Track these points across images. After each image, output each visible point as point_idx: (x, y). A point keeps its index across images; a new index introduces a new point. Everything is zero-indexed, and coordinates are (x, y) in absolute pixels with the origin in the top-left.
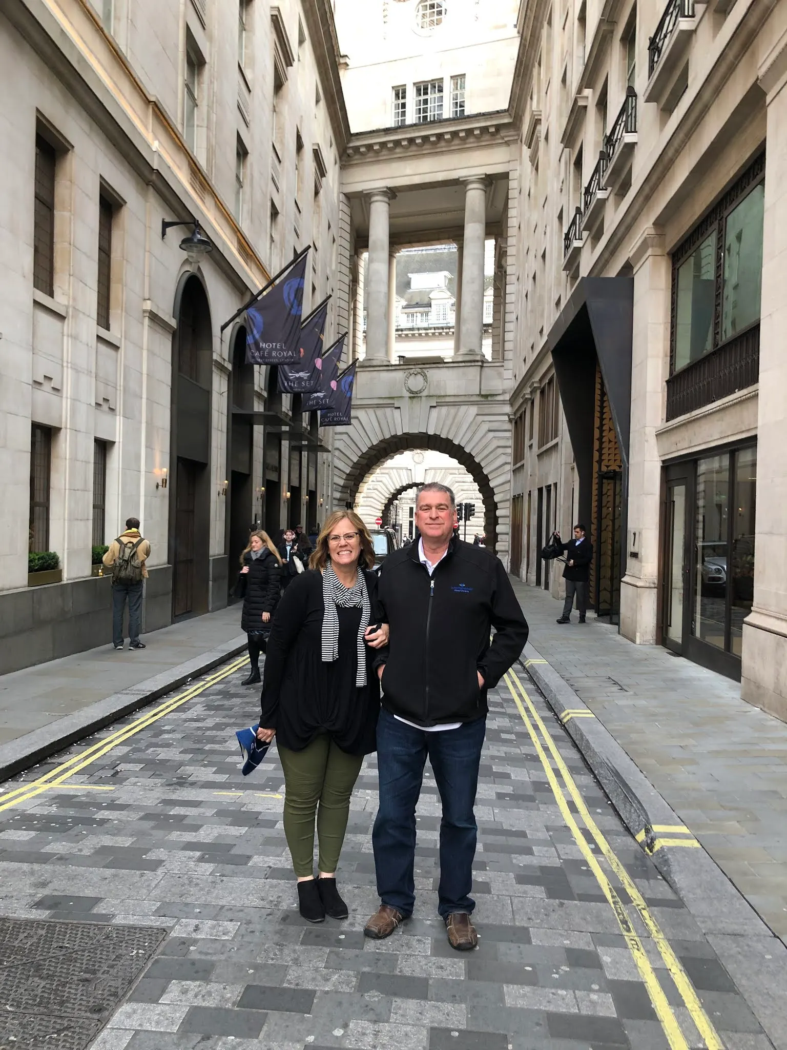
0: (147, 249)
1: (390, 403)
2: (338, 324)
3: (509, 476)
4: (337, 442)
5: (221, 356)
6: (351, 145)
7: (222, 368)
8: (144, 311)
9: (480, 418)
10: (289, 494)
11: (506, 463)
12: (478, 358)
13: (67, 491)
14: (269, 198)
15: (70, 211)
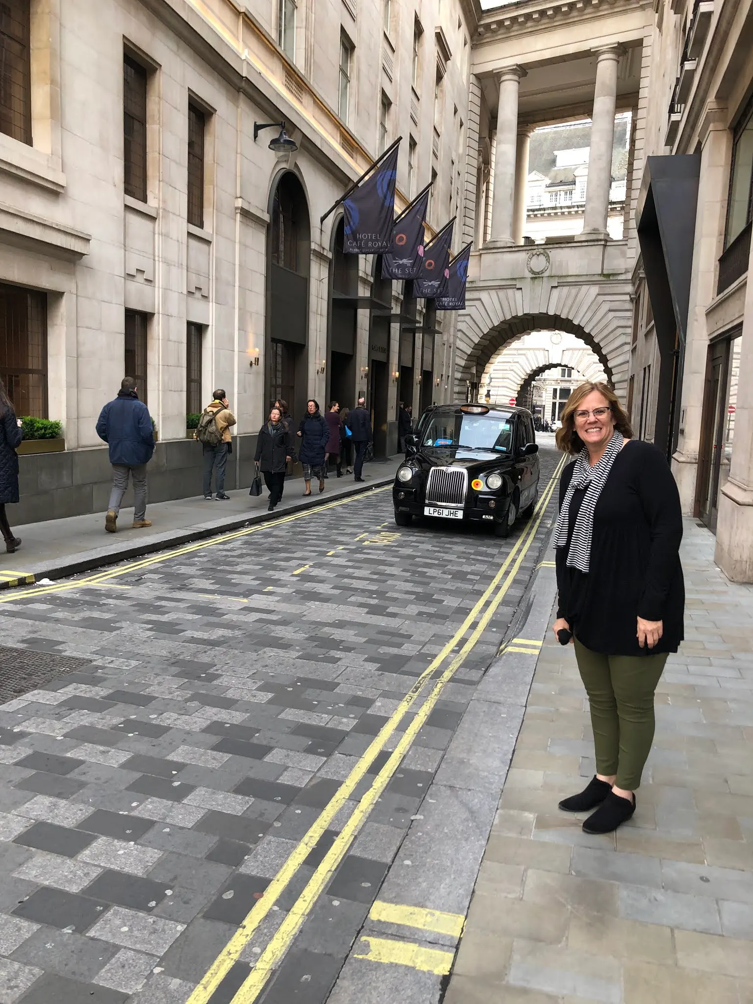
0: (239, 151)
1: (512, 284)
2: (465, 207)
3: (628, 356)
4: (459, 323)
5: (321, 246)
6: (482, 22)
7: (321, 256)
8: (236, 208)
9: (601, 298)
10: (397, 374)
11: (626, 343)
12: (602, 237)
13: (161, 366)
14: (379, 89)
15: (159, 124)
